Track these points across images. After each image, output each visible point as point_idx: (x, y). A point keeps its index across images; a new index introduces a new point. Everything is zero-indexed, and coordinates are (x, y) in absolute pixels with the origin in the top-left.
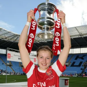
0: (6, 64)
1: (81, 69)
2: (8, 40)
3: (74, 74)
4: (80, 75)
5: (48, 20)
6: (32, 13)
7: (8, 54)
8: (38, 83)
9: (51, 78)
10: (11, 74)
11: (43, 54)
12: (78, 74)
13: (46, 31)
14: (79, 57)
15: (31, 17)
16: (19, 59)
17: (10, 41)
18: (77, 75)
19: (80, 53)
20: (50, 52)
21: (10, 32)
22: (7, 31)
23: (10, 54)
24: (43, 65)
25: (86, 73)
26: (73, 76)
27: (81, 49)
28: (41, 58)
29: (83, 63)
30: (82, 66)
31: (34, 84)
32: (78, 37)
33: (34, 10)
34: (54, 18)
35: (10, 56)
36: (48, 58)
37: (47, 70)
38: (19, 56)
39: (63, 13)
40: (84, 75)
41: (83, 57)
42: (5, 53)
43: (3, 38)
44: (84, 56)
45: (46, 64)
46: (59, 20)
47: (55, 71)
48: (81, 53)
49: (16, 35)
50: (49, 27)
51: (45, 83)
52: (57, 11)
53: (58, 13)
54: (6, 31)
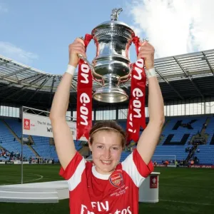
0: (21, 139)
1: (187, 151)
2: (25, 86)
3: (170, 162)
4: (184, 164)
5: (115, 64)
6: (80, 45)
7: (25, 120)
8: (92, 203)
9: (122, 192)
10: (32, 163)
11: (104, 138)
12: (179, 162)
13: (110, 87)
14: (182, 123)
15: (77, 55)
16: (49, 130)
17: (29, 88)
18: (176, 163)
19: (183, 114)
20: (119, 134)
21: (28, 69)
22: (21, 66)
23: (29, 121)
24: (103, 163)
25: (196, 158)
26: (168, 166)
27: (187, 105)
28: (100, 147)
29: (190, 138)
30: (189, 143)
31: (83, 206)
32: (179, 79)
33: (84, 37)
34: (129, 59)
35: (29, 125)
36: (114, 148)
37: (113, 174)
38: (48, 124)
39: (150, 46)
40: (192, 162)
41: (190, 123)
42: (18, 116)
43: (12, 83)
44: (193, 121)
45: (111, 161)
46: (141, 63)
47: (130, 175)
48: (187, 114)
49: (42, 74)
50: (117, 77)
51: (107, 202)
52: (136, 41)
53: (138, 45)
54: (18, 66)
